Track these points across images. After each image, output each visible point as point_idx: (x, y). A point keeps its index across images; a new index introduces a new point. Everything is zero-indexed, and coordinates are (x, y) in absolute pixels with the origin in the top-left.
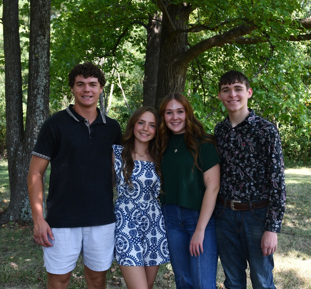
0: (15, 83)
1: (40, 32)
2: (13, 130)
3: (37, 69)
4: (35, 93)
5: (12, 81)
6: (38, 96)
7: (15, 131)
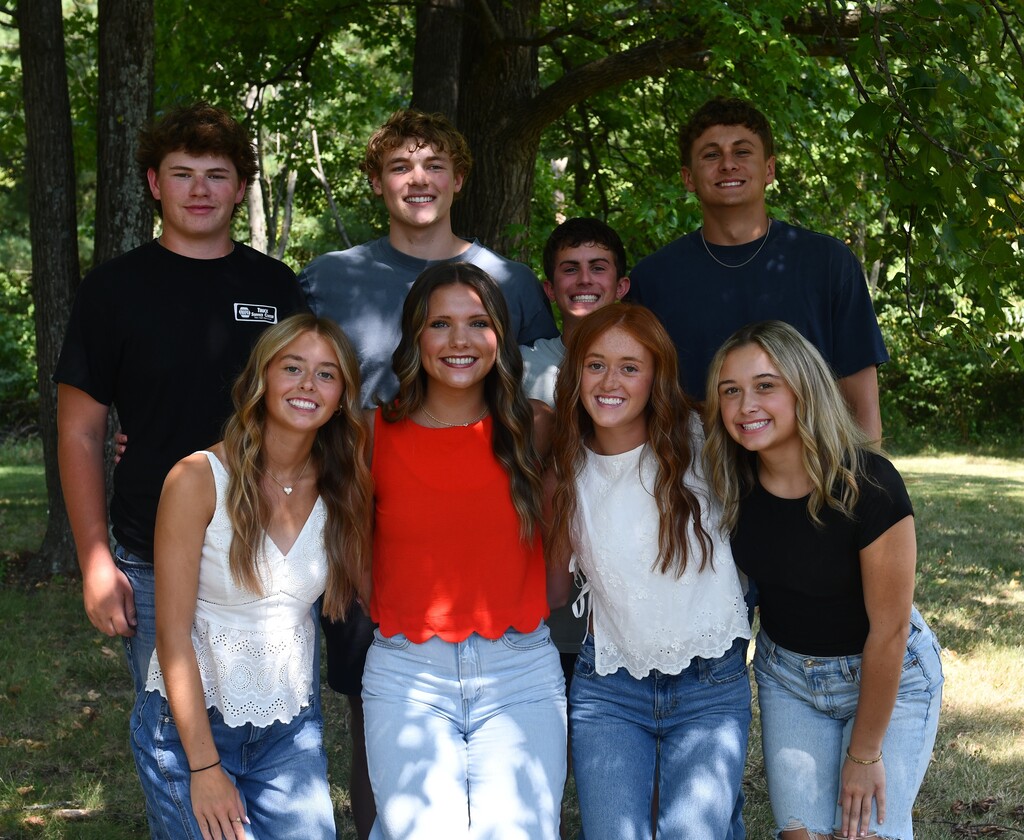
0: (57, 195)
1: (127, 54)
2: (55, 326)
3: (122, 156)
4: (117, 222)
5: (49, 189)
6: (126, 231)
7: (60, 327)
